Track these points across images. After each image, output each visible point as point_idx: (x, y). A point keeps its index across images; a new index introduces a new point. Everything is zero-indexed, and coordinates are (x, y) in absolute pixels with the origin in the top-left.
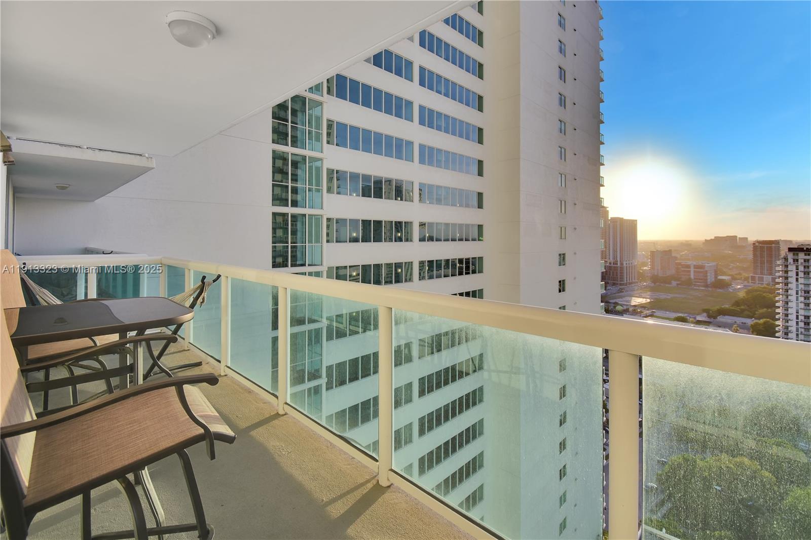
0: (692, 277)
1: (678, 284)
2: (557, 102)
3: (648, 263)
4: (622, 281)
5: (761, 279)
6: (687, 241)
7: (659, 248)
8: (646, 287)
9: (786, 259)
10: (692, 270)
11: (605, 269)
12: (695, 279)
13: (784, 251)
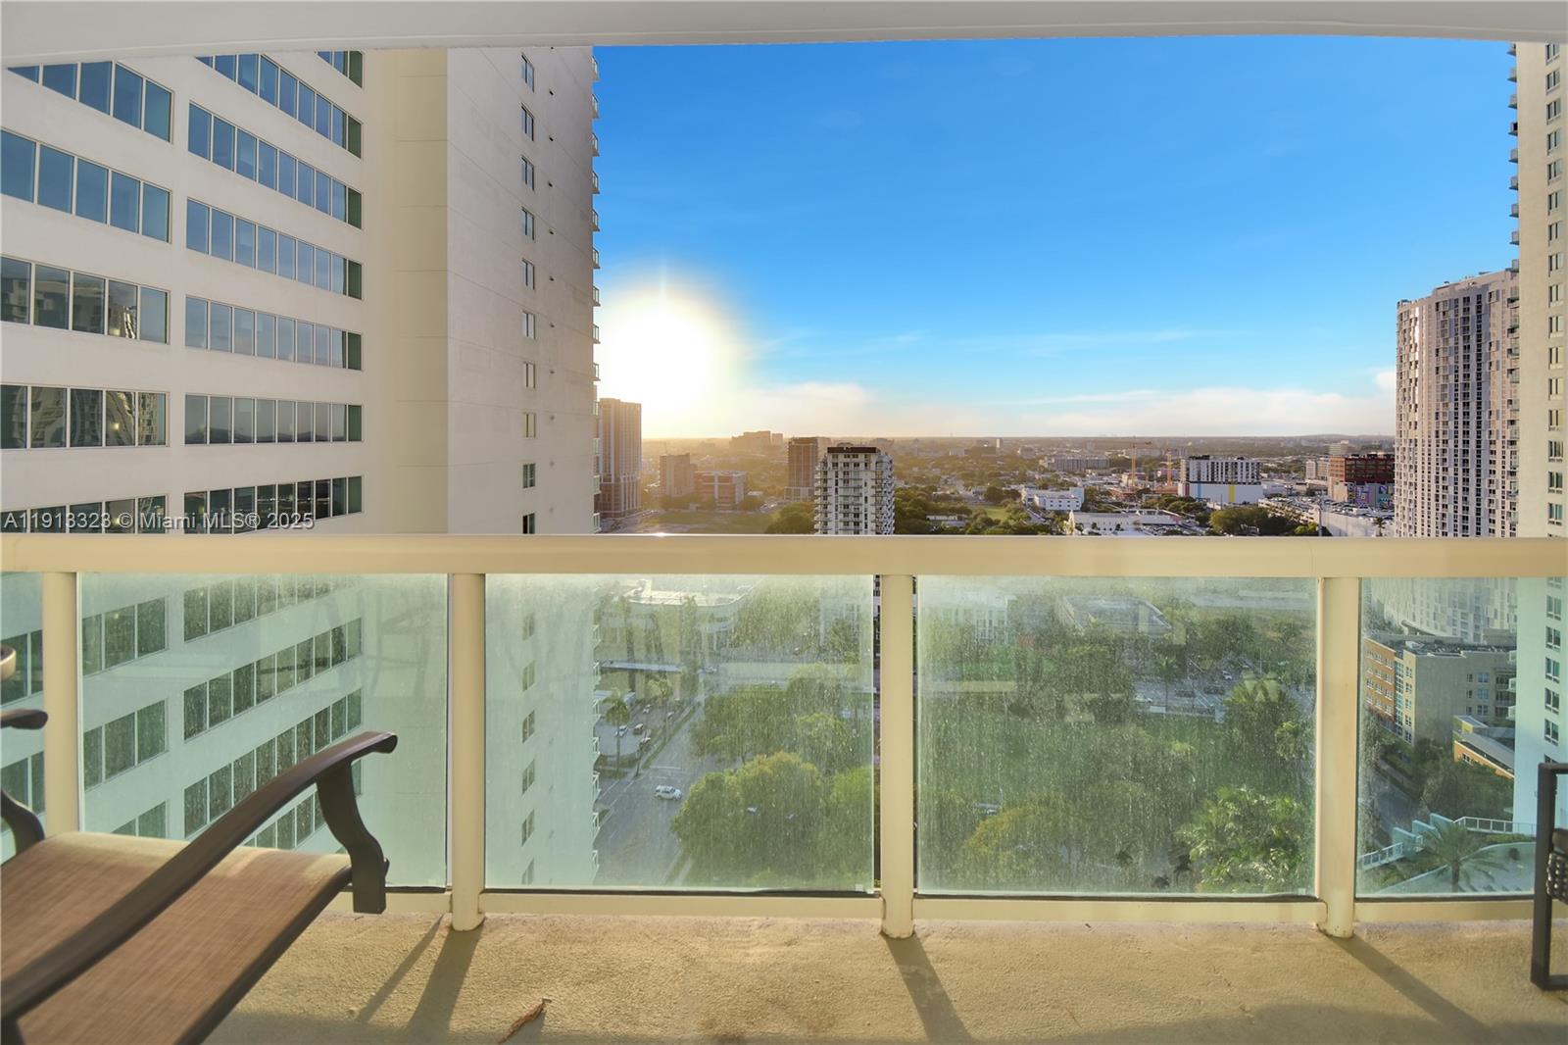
0: (716, 496)
1: (697, 508)
2: (520, 174)
3: (656, 477)
4: (618, 509)
5: (797, 493)
6: (709, 440)
7: (674, 451)
8: (655, 516)
9: (825, 463)
10: (716, 484)
11: (601, 489)
12: (720, 498)
13: (822, 453)
